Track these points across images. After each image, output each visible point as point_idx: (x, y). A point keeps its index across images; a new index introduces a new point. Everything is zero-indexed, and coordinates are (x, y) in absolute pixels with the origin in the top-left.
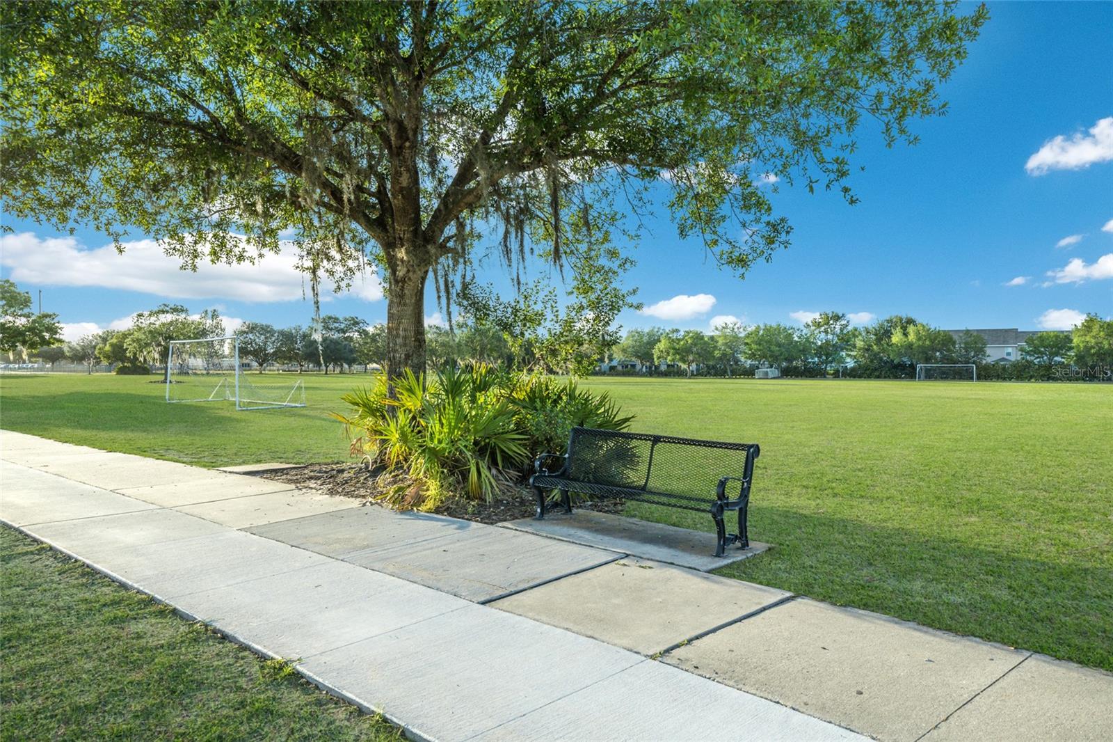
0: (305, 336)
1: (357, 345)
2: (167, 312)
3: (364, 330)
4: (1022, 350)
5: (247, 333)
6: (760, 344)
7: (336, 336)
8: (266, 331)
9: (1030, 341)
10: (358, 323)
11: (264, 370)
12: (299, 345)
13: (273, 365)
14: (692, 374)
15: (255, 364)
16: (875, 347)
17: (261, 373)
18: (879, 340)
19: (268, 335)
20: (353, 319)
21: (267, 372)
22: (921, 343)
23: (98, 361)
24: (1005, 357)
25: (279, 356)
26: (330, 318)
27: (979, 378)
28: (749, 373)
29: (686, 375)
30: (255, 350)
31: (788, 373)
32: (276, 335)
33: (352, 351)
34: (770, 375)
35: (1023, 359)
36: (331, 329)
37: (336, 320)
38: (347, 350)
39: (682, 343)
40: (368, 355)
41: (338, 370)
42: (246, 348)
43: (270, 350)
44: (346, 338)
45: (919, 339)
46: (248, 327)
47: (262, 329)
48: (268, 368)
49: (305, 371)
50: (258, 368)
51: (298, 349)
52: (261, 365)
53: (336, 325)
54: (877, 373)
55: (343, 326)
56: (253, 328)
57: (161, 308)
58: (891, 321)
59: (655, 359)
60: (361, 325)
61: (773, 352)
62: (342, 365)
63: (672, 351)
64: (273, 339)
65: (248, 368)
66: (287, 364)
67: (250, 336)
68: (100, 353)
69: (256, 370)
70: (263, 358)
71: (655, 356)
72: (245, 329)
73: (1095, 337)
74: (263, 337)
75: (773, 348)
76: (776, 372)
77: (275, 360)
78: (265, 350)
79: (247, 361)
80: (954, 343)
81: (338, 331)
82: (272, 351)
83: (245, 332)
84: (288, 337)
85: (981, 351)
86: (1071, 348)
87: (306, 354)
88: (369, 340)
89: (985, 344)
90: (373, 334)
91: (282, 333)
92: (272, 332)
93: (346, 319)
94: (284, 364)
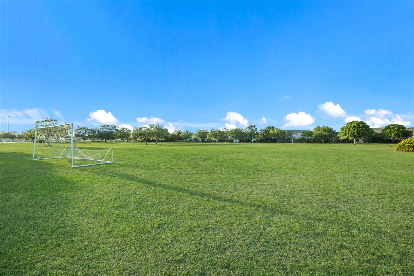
0: (98, 131)
1: (115, 134)
2: (48, 121)
3: (117, 129)
4: (302, 135)
5: (79, 130)
6: (235, 133)
7: (109, 131)
8: (86, 129)
9: (303, 133)
10: (115, 127)
11: (85, 141)
12: (96, 134)
13: (88, 140)
14: (218, 142)
15: (82, 139)
16: (265, 134)
17: (84, 142)
18: (266, 132)
19: (86, 130)
20: (114, 126)
21: (86, 142)
22: (278, 133)
23: (26, 139)
24: (294, 137)
25: (89, 137)
26: (107, 125)
27: (293, 142)
28: (231, 141)
29: (216, 142)
30: (82, 135)
31: (241, 141)
32: (89, 130)
33: (114, 135)
34: (238, 142)
35: (302, 137)
36: (107, 129)
37: (108, 126)
38: (112, 135)
39: (215, 133)
40: (118, 136)
41: (109, 141)
42: (79, 134)
43: (87, 135)
44: (112, 131)
45: (277, 132)
46: (80, 128)
47: (85, 128)
48: (86, 141)
49: (99, 141)
50: (83, 141)
51: (96, 135)
52: (84, 140)
53: (109, 127)
54: (265, 141)
55: (110, 128)
56: (81, 128)
57: (46, 120)
58: (268, 127)
59: (207, 138)
60: (116, 127)
61: (239, 135)
62: (110, 140)
63: (212, 135)
64: (88, 132)
65: (79, 141)
66: (92, 139)
67: (80, 131)
68: (27, 136)
69: (82, 141)
70: (85, 138)
71: (207, 137)
72: (78, 128)
73: (320, 132)
74: (84, 131)
75: (239, 134)
76: (238, 141)
77: (89, 138)
78: (85, 135)
79: (79, 139)
80: (286, 133)
81: (109, 129)
82: (88, 135)
83: (78, 129)
84: (93, 131)
85: (291, 135)
86: (313, 135)
87: (99, 136)
88: (119, 132)
89: (292, 133)
90: (120, 130)
91: (91, 130)
92: (88, 130)
93: (111, 126)
94: (91, 139)
